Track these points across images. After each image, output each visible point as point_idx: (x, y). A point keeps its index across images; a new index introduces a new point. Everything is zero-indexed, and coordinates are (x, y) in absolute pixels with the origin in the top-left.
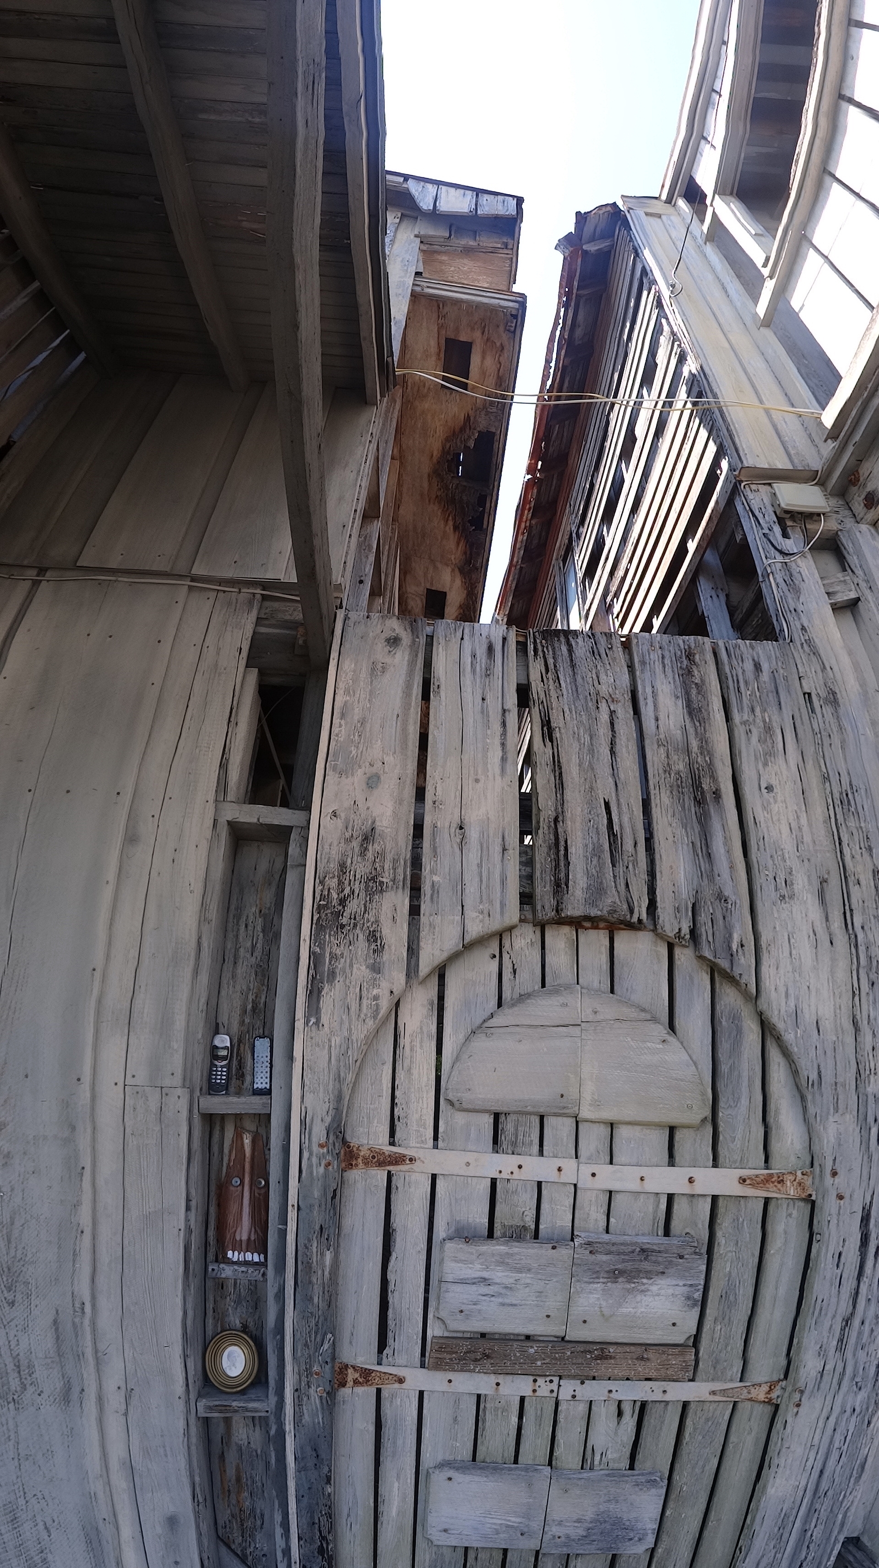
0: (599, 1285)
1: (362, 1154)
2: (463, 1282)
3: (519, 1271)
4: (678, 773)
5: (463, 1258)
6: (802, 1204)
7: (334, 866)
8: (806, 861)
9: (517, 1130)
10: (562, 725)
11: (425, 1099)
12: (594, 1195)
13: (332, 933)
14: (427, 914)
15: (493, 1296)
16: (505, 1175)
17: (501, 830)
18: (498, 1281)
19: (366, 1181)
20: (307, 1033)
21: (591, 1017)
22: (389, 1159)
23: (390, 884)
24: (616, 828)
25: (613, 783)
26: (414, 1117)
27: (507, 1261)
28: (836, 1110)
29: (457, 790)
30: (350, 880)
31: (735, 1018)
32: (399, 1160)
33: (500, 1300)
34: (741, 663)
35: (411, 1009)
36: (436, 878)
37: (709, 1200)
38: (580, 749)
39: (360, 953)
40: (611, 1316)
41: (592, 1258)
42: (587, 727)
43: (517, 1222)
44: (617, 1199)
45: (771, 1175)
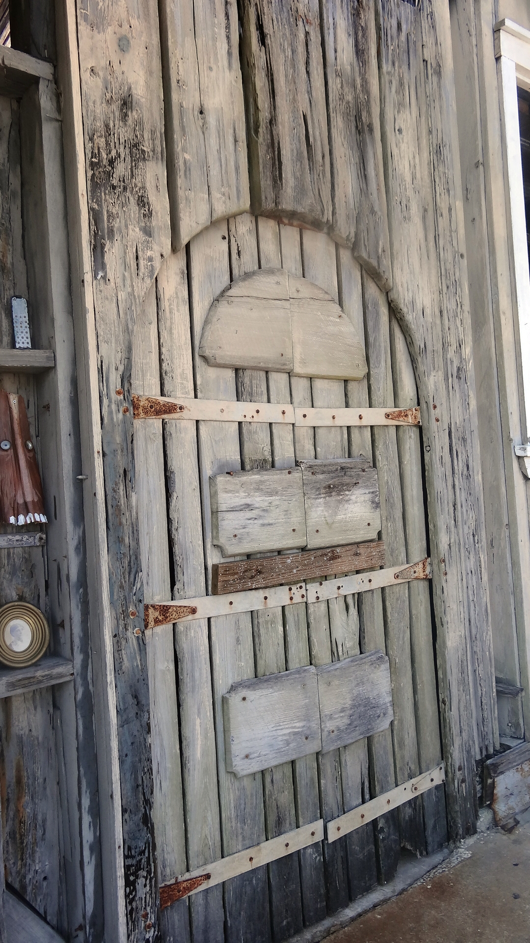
0: (322, 499)
1: (142, 404)
2: (232, 510)
3: (270, 494)
4: (348, 103)
5: (231, 489)
6: (414, 429)
7: (99, 124)
8: (417, 193)
9: (251, 382)
10: (271, 32)
11: (185, 356)
12: (305, 431)
13: (107, 192)
14: (183, 188)
15: (256, 519)
16: (248, 419)
17: (232, 122)
18: (257, 505)
19: (145, 430)
20: (96, 286)
21: (295, 295)
22: (164, 408)
23: (151, 154)
24: (311, 139)
25: (308, 100)
26: (178, 372)
27: (261, 487)
28: (434, 369)
29: (195, 74)
30: (115, 143)
31: (376, 305)
32: (171, 409)
33: (261, 522)
34: (390, 18)
35: (167, 276)
36: (187, 156)
37: (369, 429)
38: (285, 61)
39: (132, 216)
40: (333, 523)
41: (314, 477)
42: (290, 42)
43: (259, 457)
44: (320, 432)
45: (400, 412)
